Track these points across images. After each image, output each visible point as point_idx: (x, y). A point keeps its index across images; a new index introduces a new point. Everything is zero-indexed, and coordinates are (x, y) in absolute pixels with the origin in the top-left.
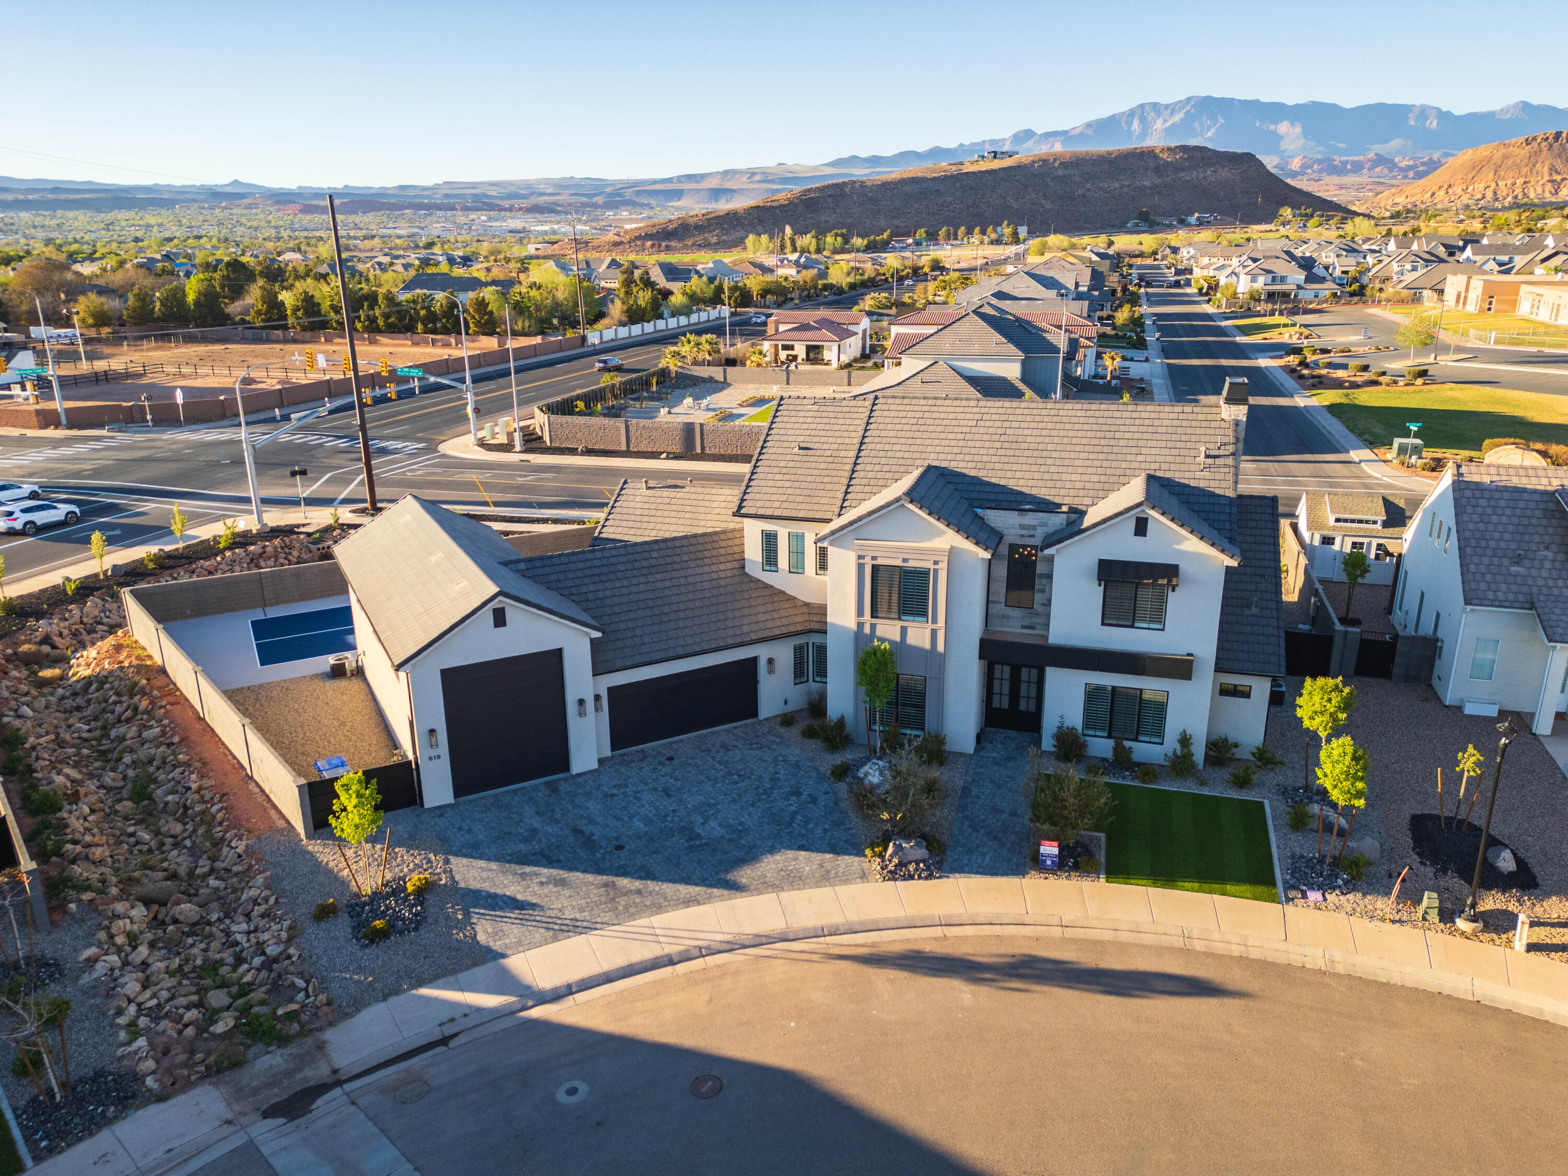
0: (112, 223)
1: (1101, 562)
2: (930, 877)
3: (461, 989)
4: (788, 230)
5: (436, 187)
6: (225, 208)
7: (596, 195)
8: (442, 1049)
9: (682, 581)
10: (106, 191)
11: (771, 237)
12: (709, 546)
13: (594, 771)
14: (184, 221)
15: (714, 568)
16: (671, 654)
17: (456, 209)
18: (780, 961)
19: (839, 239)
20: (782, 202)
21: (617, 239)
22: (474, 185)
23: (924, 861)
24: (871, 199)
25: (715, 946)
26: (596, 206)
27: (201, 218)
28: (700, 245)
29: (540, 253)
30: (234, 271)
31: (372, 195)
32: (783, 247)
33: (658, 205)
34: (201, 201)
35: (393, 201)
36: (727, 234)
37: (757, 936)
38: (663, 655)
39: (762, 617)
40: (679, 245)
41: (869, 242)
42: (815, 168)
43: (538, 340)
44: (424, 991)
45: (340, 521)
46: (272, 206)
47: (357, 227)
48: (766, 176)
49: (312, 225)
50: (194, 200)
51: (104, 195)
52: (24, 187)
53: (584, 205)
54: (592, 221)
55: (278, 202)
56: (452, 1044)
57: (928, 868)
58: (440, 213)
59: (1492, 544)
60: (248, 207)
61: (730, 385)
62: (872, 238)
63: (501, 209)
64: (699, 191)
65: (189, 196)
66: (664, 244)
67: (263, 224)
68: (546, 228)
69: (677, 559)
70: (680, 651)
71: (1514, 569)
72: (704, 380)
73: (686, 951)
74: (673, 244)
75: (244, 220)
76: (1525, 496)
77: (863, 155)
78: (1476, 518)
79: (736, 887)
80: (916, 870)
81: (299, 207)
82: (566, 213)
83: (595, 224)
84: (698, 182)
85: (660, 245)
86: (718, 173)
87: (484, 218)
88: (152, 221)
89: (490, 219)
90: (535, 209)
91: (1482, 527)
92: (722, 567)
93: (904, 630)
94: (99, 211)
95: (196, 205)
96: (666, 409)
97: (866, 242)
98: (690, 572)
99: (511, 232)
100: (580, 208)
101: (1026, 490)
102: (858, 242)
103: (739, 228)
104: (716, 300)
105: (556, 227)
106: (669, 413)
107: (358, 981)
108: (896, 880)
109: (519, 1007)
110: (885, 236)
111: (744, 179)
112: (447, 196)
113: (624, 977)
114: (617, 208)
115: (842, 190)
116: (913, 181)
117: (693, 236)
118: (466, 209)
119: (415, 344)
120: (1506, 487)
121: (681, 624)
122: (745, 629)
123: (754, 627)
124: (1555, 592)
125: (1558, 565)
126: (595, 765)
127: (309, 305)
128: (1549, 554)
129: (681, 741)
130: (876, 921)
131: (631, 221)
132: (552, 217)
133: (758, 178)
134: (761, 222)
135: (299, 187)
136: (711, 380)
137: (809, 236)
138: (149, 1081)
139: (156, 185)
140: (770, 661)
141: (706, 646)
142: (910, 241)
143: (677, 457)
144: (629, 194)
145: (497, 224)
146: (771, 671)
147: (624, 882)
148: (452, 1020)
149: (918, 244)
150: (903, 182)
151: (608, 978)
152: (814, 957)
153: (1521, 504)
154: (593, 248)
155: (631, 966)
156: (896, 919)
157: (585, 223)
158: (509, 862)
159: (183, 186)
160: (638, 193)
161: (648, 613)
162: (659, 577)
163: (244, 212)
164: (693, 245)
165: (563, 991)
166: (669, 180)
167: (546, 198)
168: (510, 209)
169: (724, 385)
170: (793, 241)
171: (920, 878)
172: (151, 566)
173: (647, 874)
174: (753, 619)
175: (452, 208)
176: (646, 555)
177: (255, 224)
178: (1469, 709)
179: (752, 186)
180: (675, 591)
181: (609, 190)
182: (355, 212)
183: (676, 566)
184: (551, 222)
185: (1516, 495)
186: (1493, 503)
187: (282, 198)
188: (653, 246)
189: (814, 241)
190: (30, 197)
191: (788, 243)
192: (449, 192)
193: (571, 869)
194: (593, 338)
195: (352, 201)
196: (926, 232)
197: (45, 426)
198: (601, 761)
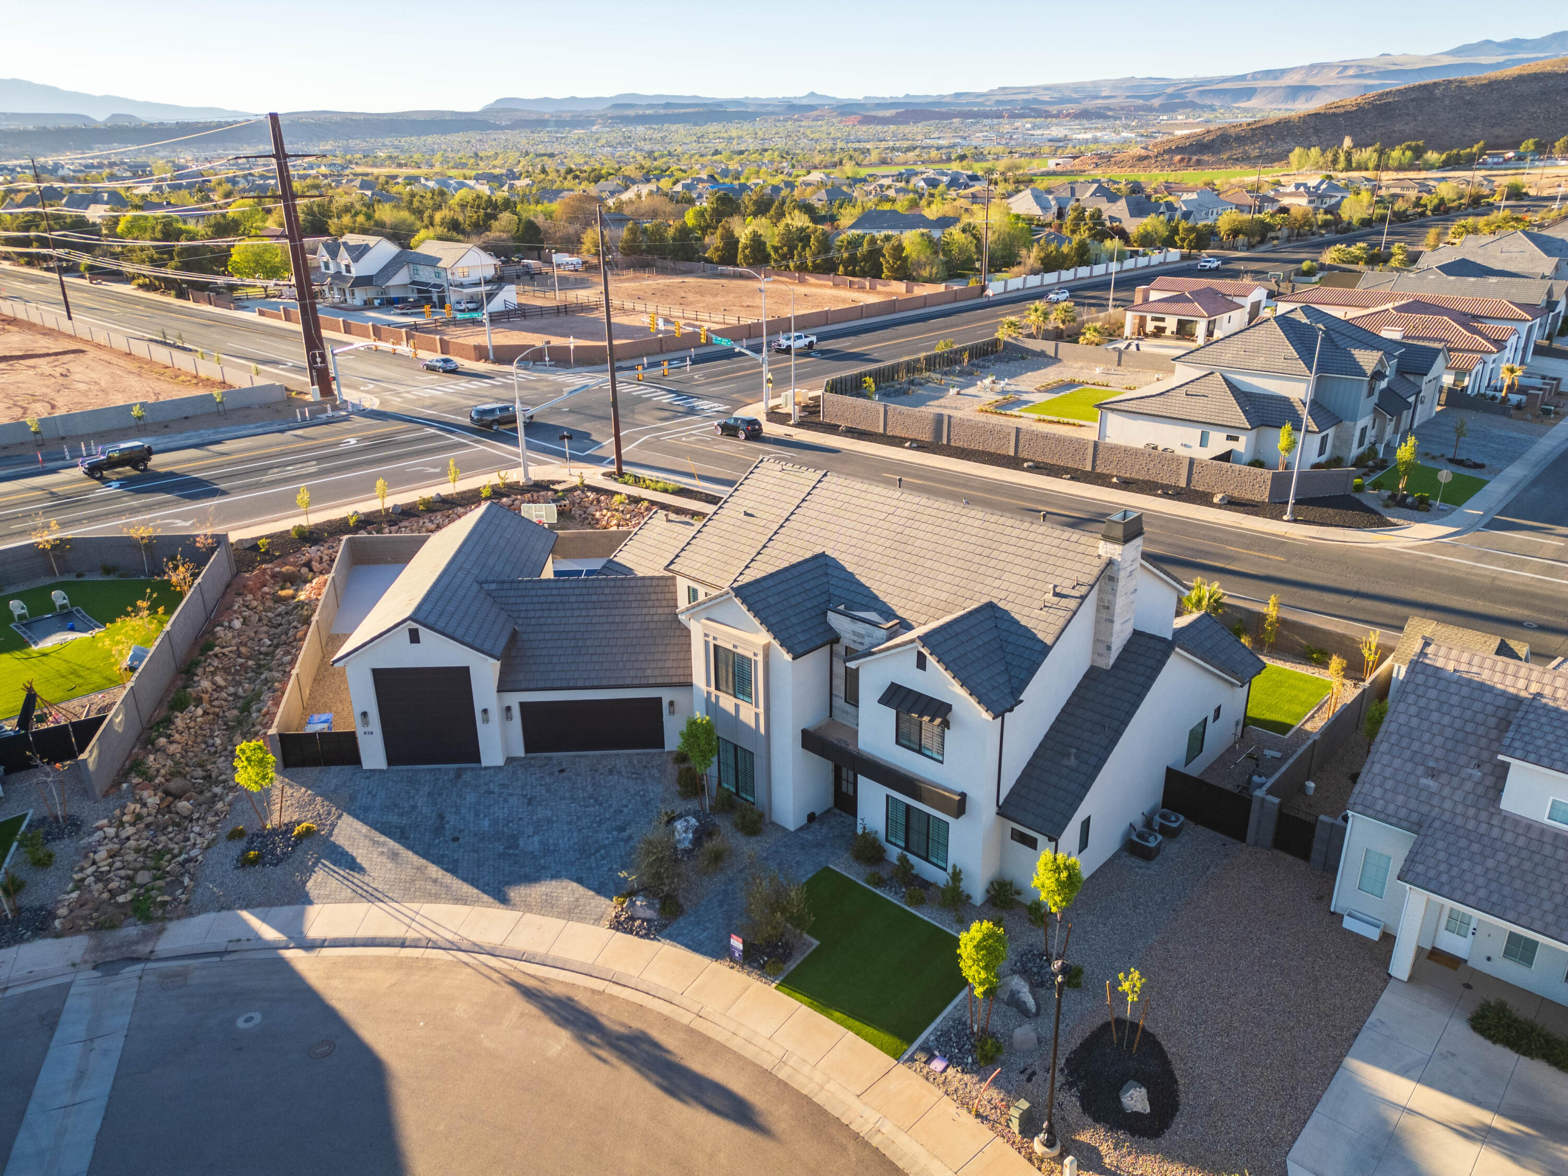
0: (702, 136)
1: (892, 683)
2: (646, 936)
3: (264, 920)
4: (1347, 142)
5: (992, 93)
6: (796, 120)
7: (1154, 96)
8: (218, 959)
9: (618, 619)
10: (705, 105)
11: (1323, 151)
12: (658, 589)
13: (499, 768)
14: (760, 134)
15: (652, 611)
16: (571, 684)
17: (1003, 117)
18: (469, 970)
19: (1409, 153)
20: (1349, 108)
21: (1143, 153)
22: (1028, 90)
23: (648, 921)
24: (1469, 103)
25: (441, 943)
26: (1151, 109)
27: (774, 131)
28: (1237, 159)
29: (1059, 168)
30: (723, 204)
31: (928, 104)
32: (1335, 161)
33: (1221, 107)
34: (778, 114)
35: (943, 110)
36: (1272, 146)
37: (475, 944)
38: (564, 684)
39: (668, 664)
40: (1212, 159)
41: (1449, 157)
42: (1429, 58)
43: (941, 288)
44: (245, 914)
45: (586, 482)
46: (836, 117)
47: (905, 138)
48: (1362, 70)
49: (865, 136)
50: (773, 113)
51: (701, 109)
52: (644, 103)
53: (1138, 108)
54: (1141, 127)
55: (842, 114)
56: (227, 958)
57: (649, 929)
58: (987, 121)
59: (1416, 746)
60: (816, 119)
61: (1060, 360)
62: (1455, 151)
63: (1048, 115)
64: (1274, 89)
65: (770, 109)
66: (1194, 158)
67: (824, 136)
68: (1089, 136)
69: (624, 598)
70: (580, 684)
71: (1424, 781)
72: (1034, 354)
73: (419, 939)
74: (1205, 158)
75: (808, 132)
76: (1488, 697)
77: (1498, 39)
78: (1413, 710)
79: (503, 900)
80: (640, 926)
81: (859, 117)
82: (1116, 118)
83: (1142, 131)
84: (1276, 78)
85: (1190, 159)
86: (1302, 67)
87: (1028, 126)
88: (734, 134)
89: (1034, 127)
90: (1084, 115)
91: (1414, 722)
92: (660, 611)
93: (737, 707)
94: (696, 124)
95: (773, 117)
96: (956, 390)
97: (1444, 156)
98: (630, 611)
99: (1050, 140)
100: (1130, 112)
101: (881, 596)
102: (1432, 156)
103: (1288, 139)
104: (1169, 242)
105: (1099, 134)
106: (958, 393)
107: (214, 893)
108: (618, 930)
109: (283, 945)
110: (1475, 149)
111: (1333, 74)
112: (998, 102)
113: (365, 945)
114: (1173, 111)
115: (1431, 93)
116: (1536, 77)
117: (1231, 149)
118: (1013, 116)
119: (836, 285)
120: (1470, 681)
121: (595, 658)
122: (649, 672)
123: (656, 672)
124: (1459, 821)
125: (1480, 790)
126: (501, 762)
127: (757, 242)
128: (1477, 774)
129: (586, 756)
130: (566, 961)
131: (1185, 126)
132: (1100, 123)
133: (1351, 72)
134: (1317, 131)
135: (866, 98)
136: (1042, 354)
137: (1370, 149)
138: (57, 923)
139: (747, 98)
140: (671, 704)
141: (604, 683)
142: (1511, 154)
143: (921, 446)
144: (1191, 95)
145: (1040, 132)
146: (672, 712)
147: (434, 871)
148: (239, 940)
149: (1521, 158)
150: (1520, 79)
151: (352, 943)
152: (495, 976)
153: (1477, 706)
154: (1116, 164)
155: (373, 939)
156: (583, 964)
157: (1132, 129)
158: (376, 829)
159: (768, 99)
160: (1202, 93)
161: (573, 644)
162: (599, 612)
163: (811, 123)
164: (1228, 159)
165: (319, 943)
166: (1243, 78)
167: (1099, 101)
168: (1057, 116)
169: (1055, 360)
170: (1349, 155)
171: (637, 934)
172: (421, 507)
173: (453, 868)
174: (660, 664)
175: (999, 115)
176: (599, 590)
177: (817, 136)
178: (1349, 924)
179: (1341, 82)
180: (606, 627)
181: (1170, 90)
182: (906, 123)
183: (621, 604)
184: (1096, 128)
185: (1476, 694)
186: (1443, 697)
187: (846, 109)
188: (1182, 160)
189: (1375, 155)
190: (647, 112)
191: (1342, 158)
192: (1000, 98)
193: (409, 847)
194: (994, 288)
195: (907, 111)
196: (1536, 143)
197: (478, 360)
198: (510, 760)
